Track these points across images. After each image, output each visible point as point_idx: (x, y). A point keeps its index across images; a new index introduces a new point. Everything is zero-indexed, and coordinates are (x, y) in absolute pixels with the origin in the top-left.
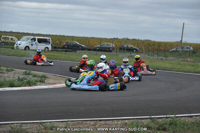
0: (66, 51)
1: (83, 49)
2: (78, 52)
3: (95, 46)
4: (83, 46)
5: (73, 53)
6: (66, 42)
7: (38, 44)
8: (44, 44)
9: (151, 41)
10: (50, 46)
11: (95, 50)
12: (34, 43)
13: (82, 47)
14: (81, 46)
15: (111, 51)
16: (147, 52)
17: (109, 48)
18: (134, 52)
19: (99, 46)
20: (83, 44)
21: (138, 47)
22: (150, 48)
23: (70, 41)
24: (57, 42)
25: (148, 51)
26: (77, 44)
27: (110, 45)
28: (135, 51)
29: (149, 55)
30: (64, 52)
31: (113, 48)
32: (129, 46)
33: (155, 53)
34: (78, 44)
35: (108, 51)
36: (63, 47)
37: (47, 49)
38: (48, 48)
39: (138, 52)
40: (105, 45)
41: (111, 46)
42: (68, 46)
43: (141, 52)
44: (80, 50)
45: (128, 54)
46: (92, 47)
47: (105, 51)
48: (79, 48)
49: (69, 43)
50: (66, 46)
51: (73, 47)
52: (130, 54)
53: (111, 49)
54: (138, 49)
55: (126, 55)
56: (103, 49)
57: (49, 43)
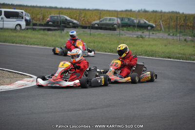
0: (49, 30)
1: (75, 26)
2: (66, 30)
3: (94, 22)
4: (75, 21)
5: (58, 33)
6: (51, 17)
7: (6, 19)
8: (15, 20)
10: (23, 23)
11: (93, 27)
13: (74, 23)
14: (72, 22)
15: (114, 29)
16: (167, 30)
17: (113, 25)
18: (148, 30)
19: (98, 22)
20: (76, 20)
21: (155, 22)
22: (172, 24)
23: (55, 15)
24: (38, 16)
25: (169, 28)
26: (66, 20)
27: (113, 20)
28: (149, 28)
29: (169, 35)
32: (142, 22)
33: (179, 30)
34: (68, 18)
35: (110, 29)
36: (47, 24)
37: (18, 28)
38: (20, 25)
39: (154, 30)
40: (107, 20)
41: (115, 22)
42: (54, 22)
43: (158, 30)
44: (70, 28)
45: (139, 33)
46: (89, 23)
47: (106, 29)
48: (70, 25)
49: (56, 18)
50: (50, 23)
51: (61, 24)
52: (143, 33)
53: (115, 26)
54: (154, 25)
55: (135, 34)
56: (104, 26)
57: (23, 18)
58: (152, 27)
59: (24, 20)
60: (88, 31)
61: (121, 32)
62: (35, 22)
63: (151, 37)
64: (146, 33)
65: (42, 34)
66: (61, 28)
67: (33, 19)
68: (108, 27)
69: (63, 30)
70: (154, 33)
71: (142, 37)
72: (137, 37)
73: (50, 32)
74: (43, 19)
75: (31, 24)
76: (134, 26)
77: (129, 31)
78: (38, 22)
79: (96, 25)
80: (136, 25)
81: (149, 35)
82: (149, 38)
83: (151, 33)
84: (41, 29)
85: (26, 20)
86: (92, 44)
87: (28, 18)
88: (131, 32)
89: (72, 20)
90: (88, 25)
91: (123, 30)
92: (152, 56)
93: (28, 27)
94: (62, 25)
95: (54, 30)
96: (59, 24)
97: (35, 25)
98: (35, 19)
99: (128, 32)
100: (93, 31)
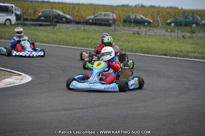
0: (40, 25)
1: (68, 22)
2: (59, 25)
3: (88, 18)
4: (68, 17)
5: (49, 28)
8: (4, 14)
10: (13, 18)
11: (87, 23)
13: (67, 19)
14: (65, 17)
15: (110, 25)
16: (165, 26)
17: (108, 20)
18: (144, 26)
19: (92, 17)
20: (69, 15)
21: (152, 18)
23: (48, 10)
24: (29, 11)
26: (59, 15)
27: (108, 15)
28: (146, 24)
29: (167, 31)
30: (33, 27)
31: (114, 21)
32: (138, 17)
34: (61, 13)
35: (105, 25)
36: (39, 19)
37: (8, 23)
38: (10, 20)
39: (151, 26)
40: (102, 15)
41: (111, 17)
42: (46, 17)
43: (155, 26)
44: (63, 23)
45: (136, 29)
46: (83, 18)
47: (101, 25)
48: (63, 20)
49: (48, 12)
50: (42, 18)
51: (53, 19)
52: (139, 29)
53: (111, 21)
54: (151, 21)
55: (131, 31)
56: (99, 22)
57: (13, 13)
58: (149, 23)
59: (14, 15)
60: (81, 27)
61: (117, 28)
62: (25, 17)
63: (147, 33)
64: (143, 29)
65: (34, 30)
66: (54, 23)
67: (23, 14)
68: (103, 23)
69: (56, 25)
70: (151, 29)
71: (138, 34)
72: (133, 33)
73: (41, 28)
74: (34, 14)
75: (22, 19)
76: (130, 22)
77: (124, 26)
78: (29, 17)
79: (91, 21)
80: (133, 21)
81: (146, 32)
82: (146, 34)
83: (148, 29)
84: (32, 25)
85: (16, 15)
86: (85, 41)
87: (18, 13)
88: (126, 28)
89: (65, 15)
90: (82, 20)
91: (119, 26)
92: (147, 53)
93: (19, 22)
94: (55, 20)
95: (46, 25)
96: (51, 19)
97: (26, 20)
98: (26, 14)
99: (124, 28)
100: (87, 27)
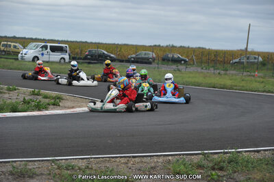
0: (89, 63)
3: (130, 56)
4: (112, 55)
6: (90, 51)
7: (51, 53)
8: (59, 54)
9: (205, 49)
10: (67, 57)
11: (130, 61)
12: (45, 52)
13: (111, 57)
15: (150, 63)
16: (200, 64)
17: (148, 59)
18: (181, 64)
19: (134, 56)
21: (188, 57)
22: (204, 59)
23: (94, 50)
25: (201, 62)
26: (104, 53)
27: (148, 54)
28: (183, 62)
29: (202, 69)
30: (86, 65)
31: (154, 59)
32: (175, 56)
33: (210, 65)
34: (106, 53)
35: (146, 63)
36: (86, 58)
37: (62, 61)
38: (64, 59)
40: (143, 54)
41: (151, 56)
42: (92, 56)
43: (191, 64)
45: (174, 67)
46: (125, 57)
47: (142, 63)
49: (94, 52)
50: (88, 57)
51: (98, 57)
52: (177, 66)
53: (151, 60)
54: (187, 60)
56: (140, 60)
57: (66, 52)
58: (185, 61)
59: (67, 54)
64: (181, 67)
68: (143, 61)
71: (179, 70)
72: (174, 70)
73: (91, 65)
74: (81, 53)
75: (71, 58)
76: (168, 60)
79: (133, 59)
80: (171, 59)
84: (83, 62)
89: (109, 54)
94: (100, 58)
